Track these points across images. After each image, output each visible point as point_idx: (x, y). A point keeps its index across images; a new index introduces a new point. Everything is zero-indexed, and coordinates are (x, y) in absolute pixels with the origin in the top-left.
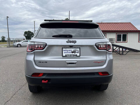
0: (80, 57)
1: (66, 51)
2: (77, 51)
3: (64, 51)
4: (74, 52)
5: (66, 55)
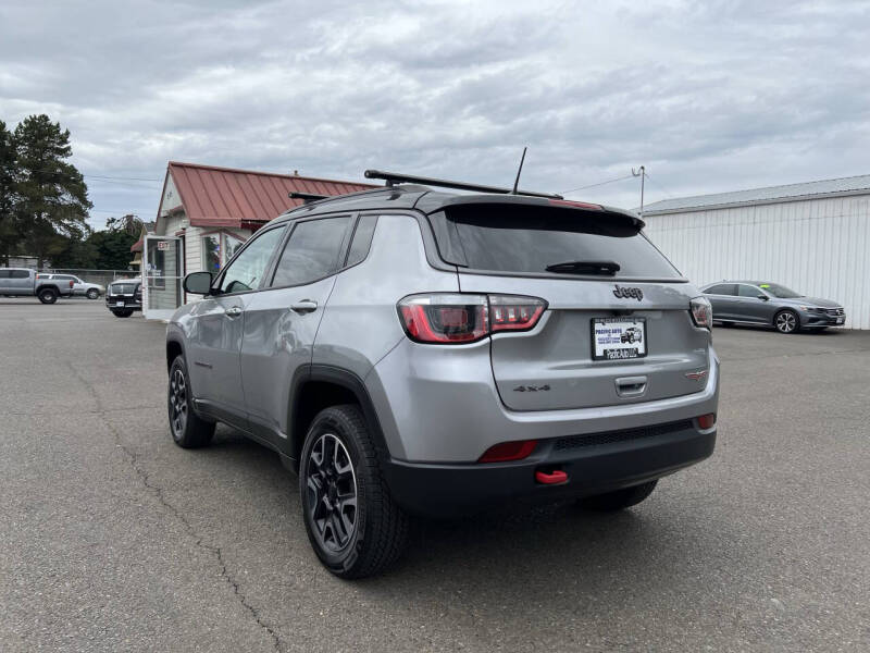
0: (649, 358)
1: (605, 336)
2: (636, 335)
3: (599, 332)
4: (629, 337)
5: (605, 351)
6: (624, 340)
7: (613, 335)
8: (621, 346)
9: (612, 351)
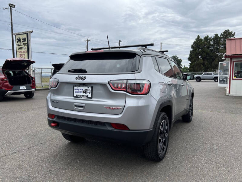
0: (93, 99)
1: (77, 90)
2: (88, 91)
3: (76, 89)
4: (85, 92)
5: (77, 95)
6: (83, 92)
7: (80, 91)
8: (82, 94)
9: (78, 95)
